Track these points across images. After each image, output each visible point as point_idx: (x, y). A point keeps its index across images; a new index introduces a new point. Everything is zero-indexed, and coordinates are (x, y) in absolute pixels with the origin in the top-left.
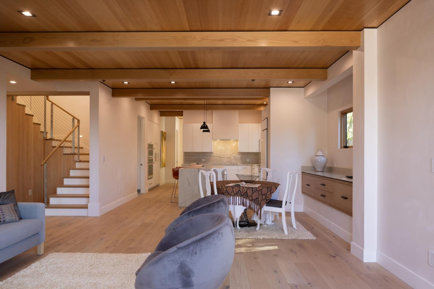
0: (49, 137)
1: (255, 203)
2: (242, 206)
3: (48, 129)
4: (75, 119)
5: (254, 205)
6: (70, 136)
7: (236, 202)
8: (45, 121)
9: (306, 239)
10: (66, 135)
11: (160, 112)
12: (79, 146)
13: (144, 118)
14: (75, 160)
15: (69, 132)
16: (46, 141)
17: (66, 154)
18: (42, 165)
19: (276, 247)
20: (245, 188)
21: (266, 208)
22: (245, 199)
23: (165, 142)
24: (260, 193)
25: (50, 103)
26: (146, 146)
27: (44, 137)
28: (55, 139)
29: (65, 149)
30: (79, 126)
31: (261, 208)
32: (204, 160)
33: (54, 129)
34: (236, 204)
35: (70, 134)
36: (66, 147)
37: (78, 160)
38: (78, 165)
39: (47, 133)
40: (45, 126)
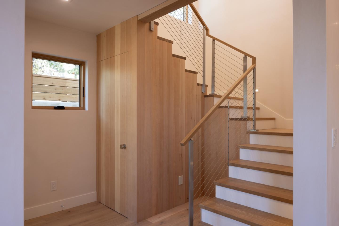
3: (208, 82)
4: (248, 58)
6: (239, 86)
8: (204, 67)
12: (254, 104)
14: (248, 130)
15: (237, 80)
17: (232, 119)
18: (182, 145)
25: (211, 39)
27: (202, 93)
28: (218, 94)
29: (231, 110)
30: (254, 69)
36: (232, 107)
37: (253, 131)
38: (253, 139)
39: (206, 86)
40: (204, 77)
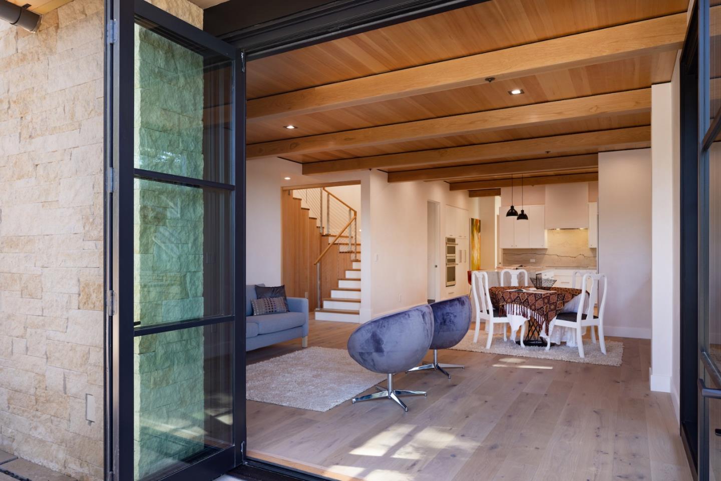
0: (325, 233)
1: (539, 314)
2: (521, 317)
3: (325, 224)
4: (352, 211)
5: (537, 317)
6: (346, 230)
7: (513, 312)
8: (321, 214)
9: (605, 365)
10: (341, 230)
11: (470, 191)
12: (356, 242)
13: (439, 203)
14: (351, 259)
15: (345, 226)
16: (323, 237)
17: (340, 252)
18: (315, 264)
19: (551, 368)
20: (525, 294)
21: (555, 322)
22: (525, 308)
23: (479, 234)
24: (546, 301)
25: (327, 194)
26: (444, 241)
27: (320, 233)
28: (332, 234)
29: (341, 246)
30: (355, 219)
31: (548, 321)
32: (533, 260)
33: (330, 223)
34: (513, 314)
35: (346, 228)
36: (340, 244)
37: (355, 260)
38: (355, 265)
39: (323, 228)
40: (321, 221)
